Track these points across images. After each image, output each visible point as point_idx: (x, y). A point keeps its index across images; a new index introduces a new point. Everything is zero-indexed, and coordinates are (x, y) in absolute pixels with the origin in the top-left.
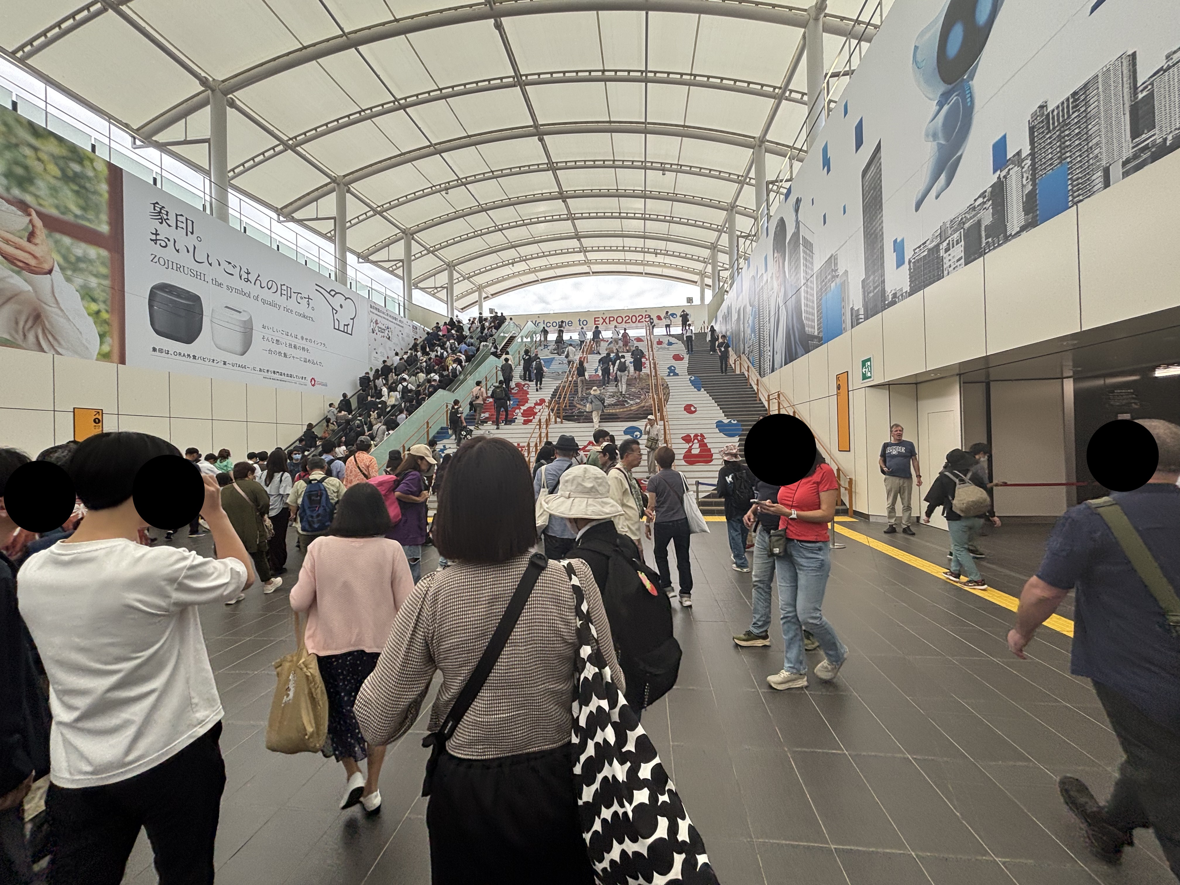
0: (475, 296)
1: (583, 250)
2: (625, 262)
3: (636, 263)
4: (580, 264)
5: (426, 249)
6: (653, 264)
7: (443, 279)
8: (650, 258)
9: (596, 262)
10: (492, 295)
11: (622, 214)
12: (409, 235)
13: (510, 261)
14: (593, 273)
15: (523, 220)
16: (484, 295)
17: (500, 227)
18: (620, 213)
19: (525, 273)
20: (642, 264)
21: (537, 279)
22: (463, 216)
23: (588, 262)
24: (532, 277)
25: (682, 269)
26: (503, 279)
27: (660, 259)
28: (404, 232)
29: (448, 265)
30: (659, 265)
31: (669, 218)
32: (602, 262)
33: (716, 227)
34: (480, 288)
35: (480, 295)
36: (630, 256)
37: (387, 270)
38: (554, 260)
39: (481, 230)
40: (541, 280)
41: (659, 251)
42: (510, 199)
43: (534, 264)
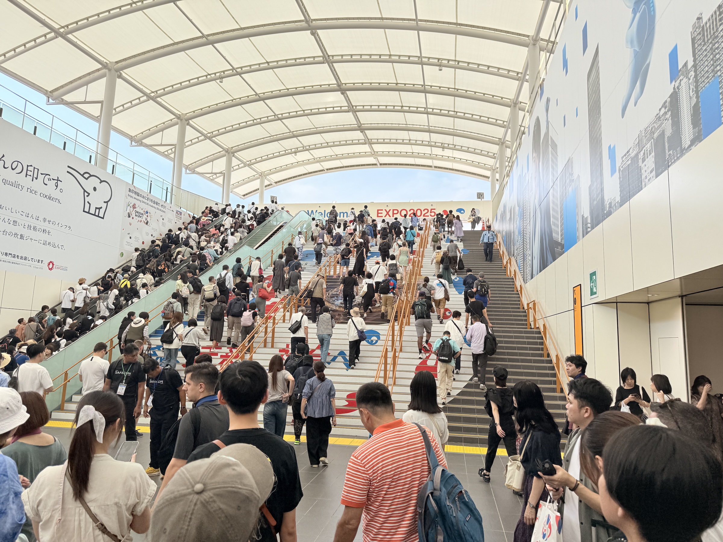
0: (256, 184)
1: (369, 142)
2: (412, 155)
3: (424, 156)
4: (366, 155)
5: (203, 134)
6: (442, 158)
7: (220, 165)
8: (438, 151)
9: (383, 154)
10: (276, 183)
11: (404, 108)
12: (184, 120)
13: (293, 150)
14: (381, 164)
15: (304, 111)
16: (267, 183)
17: (280, 116)
18: (402, 107)
19: (308, 162)
20: (431, 157)
21: (322, 169)
22: (240, 104)
23: (374, 154)
24: (317, 167)
25: (472, 164)
26: (287, 167)
27: (448, 153)
28: (178, 117)
29: (227, 152)
30: (448, 159)
31: (453, 113)
32: (388, 154)
33: (502, 122)
34: (262, 175)
35: (262, 182)
36: (417, 149)
37: (162, 154)
38: (339, 150)
39: (260, 119)
40: (327, 170)
41: (446, 145)
42: (288, 89)
43: (318, 153)
